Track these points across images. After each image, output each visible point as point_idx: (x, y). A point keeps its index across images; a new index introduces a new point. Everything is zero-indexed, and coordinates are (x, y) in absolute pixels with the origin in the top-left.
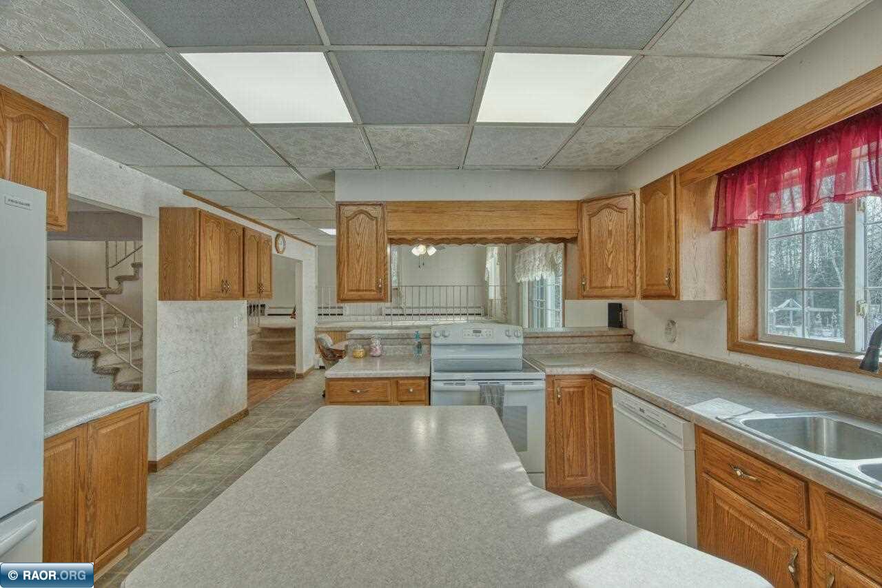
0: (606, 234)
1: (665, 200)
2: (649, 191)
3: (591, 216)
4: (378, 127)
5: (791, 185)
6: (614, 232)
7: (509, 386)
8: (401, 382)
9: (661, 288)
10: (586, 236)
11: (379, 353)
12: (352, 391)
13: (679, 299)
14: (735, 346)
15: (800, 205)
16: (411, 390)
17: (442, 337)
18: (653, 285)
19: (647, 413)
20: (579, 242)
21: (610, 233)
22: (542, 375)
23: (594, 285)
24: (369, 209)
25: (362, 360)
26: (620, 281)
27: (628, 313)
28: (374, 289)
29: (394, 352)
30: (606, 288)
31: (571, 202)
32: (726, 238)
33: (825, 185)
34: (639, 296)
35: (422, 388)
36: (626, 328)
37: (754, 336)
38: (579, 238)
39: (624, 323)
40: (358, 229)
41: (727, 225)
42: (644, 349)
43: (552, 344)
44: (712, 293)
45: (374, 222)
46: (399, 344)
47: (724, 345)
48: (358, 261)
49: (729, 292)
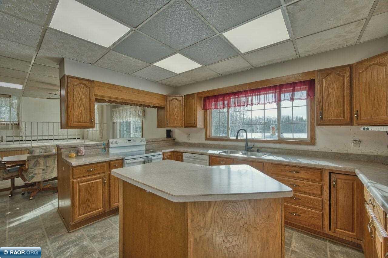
0: (174, 107)
1: (193, 100)
2: (188, 97)
3: (170, 101)
4: (116, 53)
5: (220, 101)
6: (177, 107)
7: (153, 158)
8: (111, 162)
9: (192, 124)
10: (168, 107)
11: (83, 154)
12: (87, 171)
13: (197, 127)
14: (207, 139)
15: (222, 106)
16: (117, 165)
17: (115, 144)
18: (189, 123)
19: (196, 157)
20: (166, 109)
21: (176, 107)
22: (161, 153)
23: (171, 123)
24: (85, 82)
25: (75, 158)
26: (179, 122)
27: (173, 133)
28: (88, 121)
29: (90, 153)
30: (175, 124)
31: (163, 95)
32: (205, 112)
33: (226, 102)
34: (184, 126)
35: (121, 163)
36: (172, 137)
37: (210, 136)
38: (166, 107)
39: (172, 136)
40: (79, 92)
41: (205, 109)
42: (180, 143)
43: (154, 144)
44: (202, 126)
45: (89, 89)
46: (92, 149)
47: (204, 139)
48: (80, 108)
49: (205, 126)
